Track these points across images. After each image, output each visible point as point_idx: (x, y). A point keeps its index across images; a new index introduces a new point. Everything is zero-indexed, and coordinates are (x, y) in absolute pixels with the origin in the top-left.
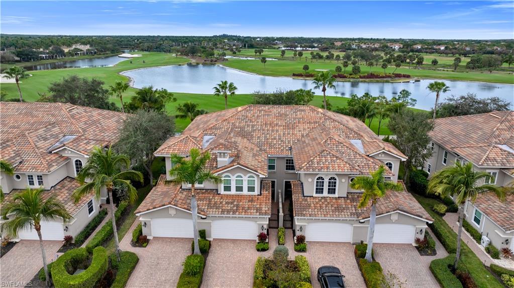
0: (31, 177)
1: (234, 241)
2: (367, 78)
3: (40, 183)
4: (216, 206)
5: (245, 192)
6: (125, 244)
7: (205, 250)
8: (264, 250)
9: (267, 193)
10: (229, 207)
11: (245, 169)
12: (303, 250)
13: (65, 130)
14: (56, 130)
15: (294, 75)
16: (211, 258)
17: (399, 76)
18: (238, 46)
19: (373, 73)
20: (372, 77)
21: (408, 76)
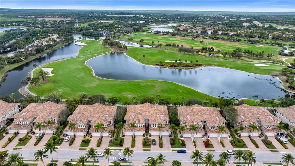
1: (139, 135)
3: (105, 126)
4: (136, 130)
5: (141, 127)
6: (121, 136)
7: (135, 137)
8: (144, 137)
9: (145, 127)
10: (138, 130)
11: (141, 123)
12: (151, 137)
13: (105, 114)
14: (103, 114)
15: (156, 65)
16: (135, 138)
17: (197, 65)
18: (131, 31)
19: (187, 64)
20: (186, 66)
21: (201, 65)
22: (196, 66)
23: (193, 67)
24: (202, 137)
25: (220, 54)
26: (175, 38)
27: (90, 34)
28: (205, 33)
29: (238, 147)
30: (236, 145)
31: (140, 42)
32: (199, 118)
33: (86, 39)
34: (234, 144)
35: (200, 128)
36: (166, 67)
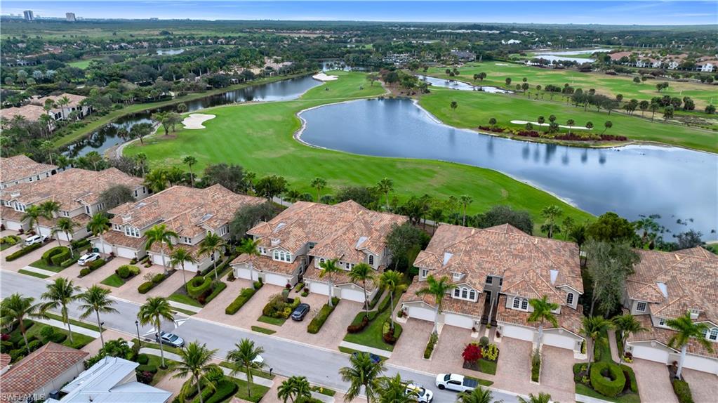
0: (186, 238)
1: (275, 286)
2: (564, 139)
3: (190, 242)
4: (269, 266)
5: (285, 261)
6: (224, 279)
7: (258, 288)
10: (273, 268)
12: (305, 296)
13: (208, 210)
14: (203, 210)
15: (481, 128)
17: (608, 138)
18: (468, 58)
19: (574, 133)
20: (572, 139)
21: (622, 139)
22: (603, 139)
23: (591, 143)
24: (474, 330)
25: (711, 118)
26: (586, 76)
27: (363, 61)
28: (690, 70)
29: (597, 391)
30: (590, 385)
31: (475, 78)
32: (486, 265)
33: (345, 70)
34: (585, 380)
35: (472, 297)
36: (506, 136)
